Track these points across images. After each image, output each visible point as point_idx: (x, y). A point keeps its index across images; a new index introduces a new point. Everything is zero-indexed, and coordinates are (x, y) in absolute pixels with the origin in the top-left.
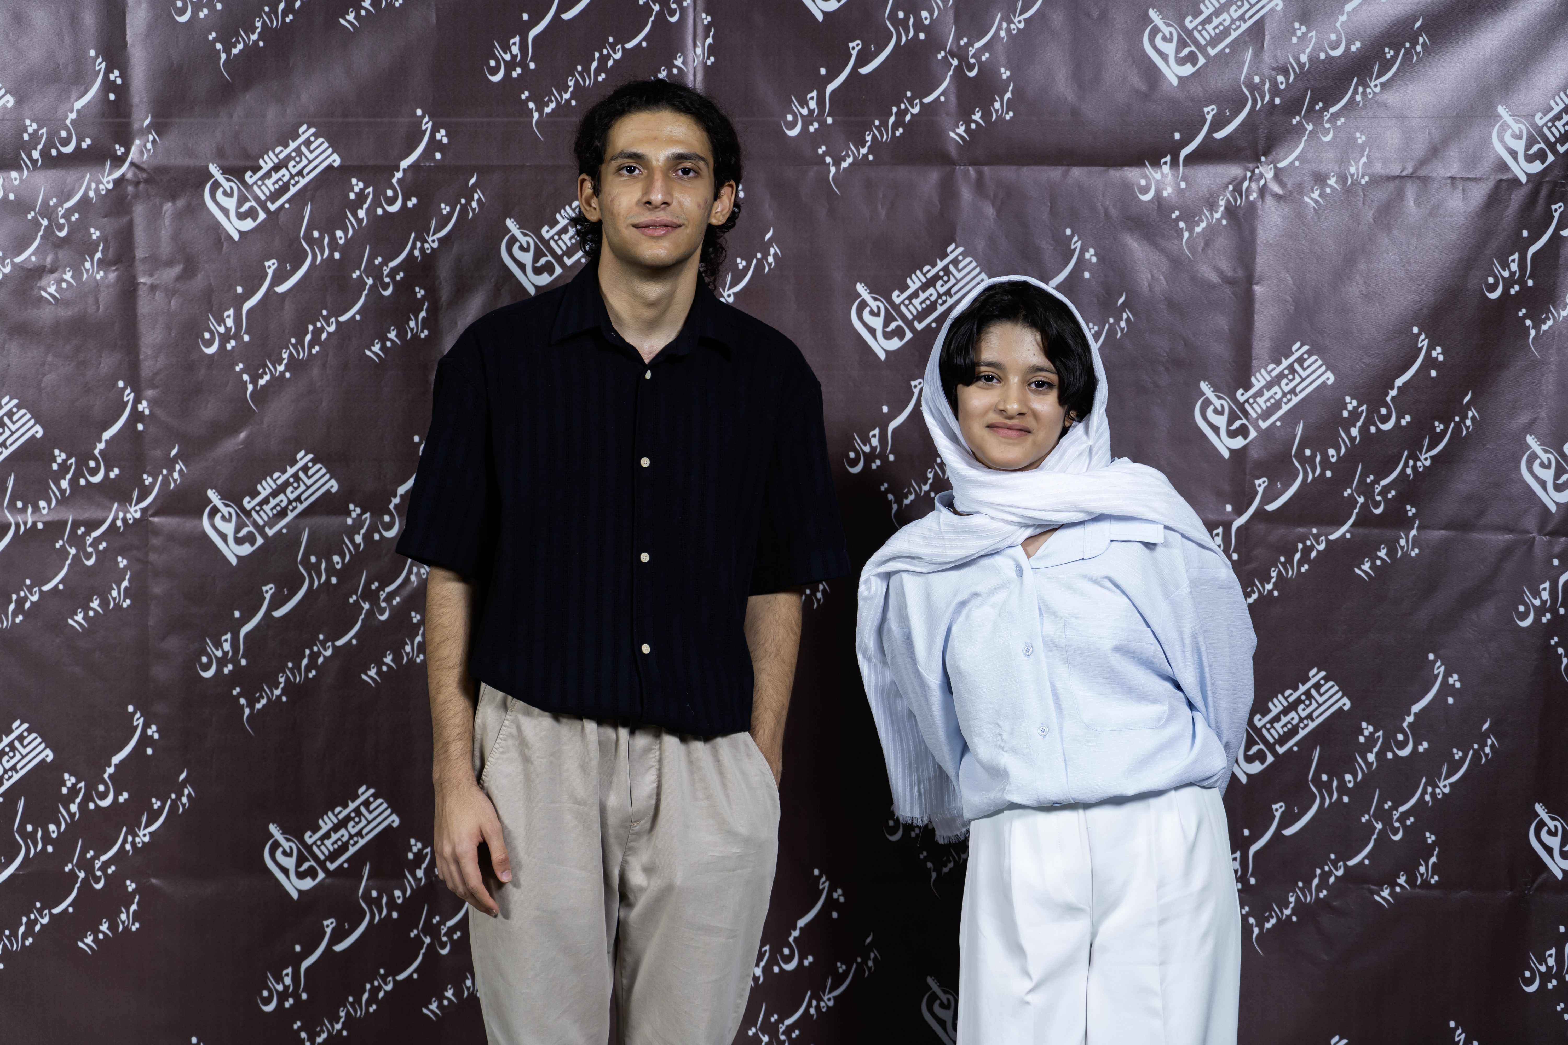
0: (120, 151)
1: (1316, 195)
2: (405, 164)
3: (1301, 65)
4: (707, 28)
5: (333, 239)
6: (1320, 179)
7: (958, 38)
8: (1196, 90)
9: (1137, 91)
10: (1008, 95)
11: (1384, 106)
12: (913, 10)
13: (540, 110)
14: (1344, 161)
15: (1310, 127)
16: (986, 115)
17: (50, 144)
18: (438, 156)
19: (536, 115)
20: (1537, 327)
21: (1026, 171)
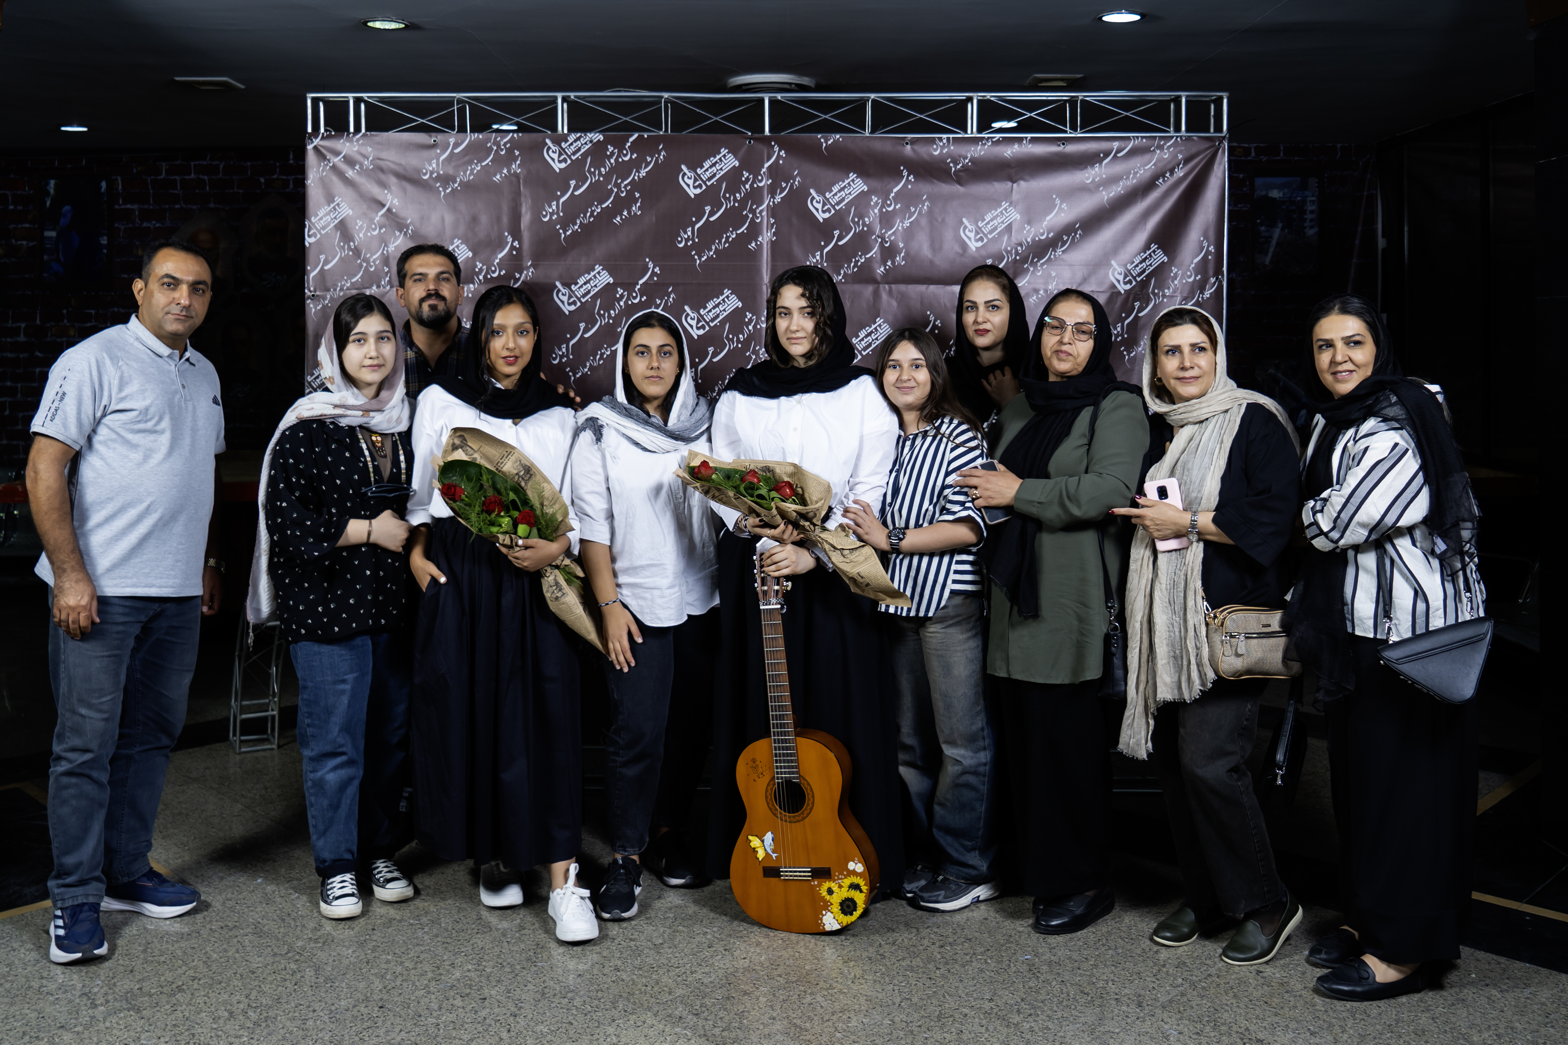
0: (517, 276)
1: (1034, 298)
2: (641, 282)
3: (1028, 243)
4: (772, 225)
5: (609, 314)
6: (1036, 291)
7: (881, 229)
8: (983, 253)
9: (958, 253)
10: (902, 254)
11: (1063, 260)
12: (861, 217)
13: (700, 259)
14: (1047, 283)
15: (1032, 269)
16: (893, 263)
17: (487, 273)
18: (655, 279)
19: (698, 262)
20: (1129, 354)
21: (910, 286)
